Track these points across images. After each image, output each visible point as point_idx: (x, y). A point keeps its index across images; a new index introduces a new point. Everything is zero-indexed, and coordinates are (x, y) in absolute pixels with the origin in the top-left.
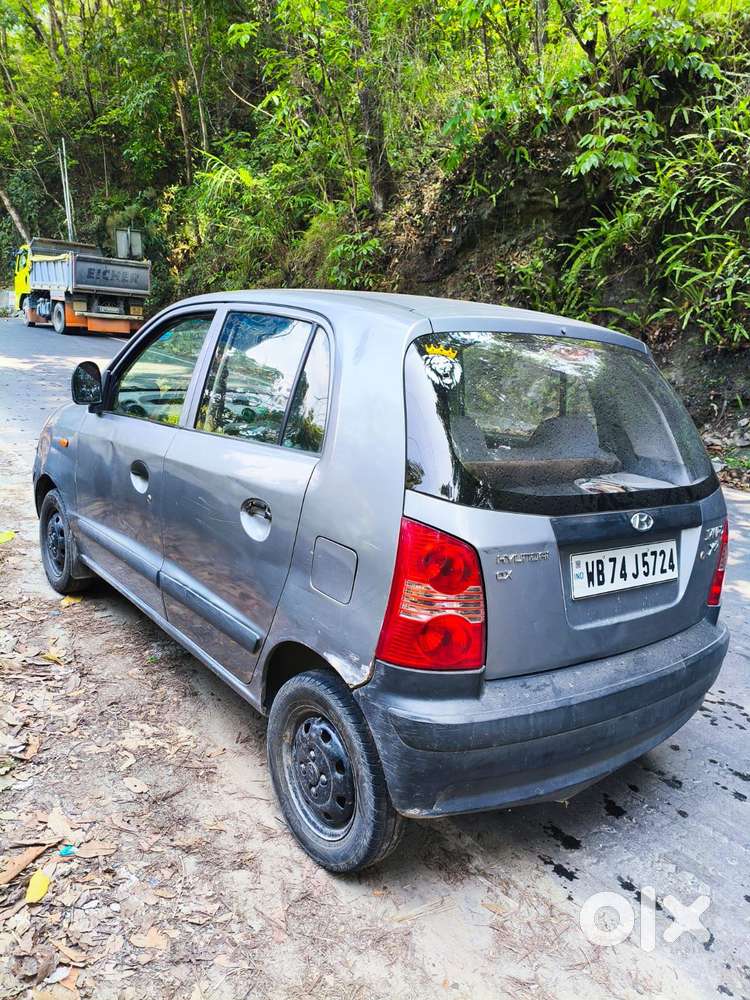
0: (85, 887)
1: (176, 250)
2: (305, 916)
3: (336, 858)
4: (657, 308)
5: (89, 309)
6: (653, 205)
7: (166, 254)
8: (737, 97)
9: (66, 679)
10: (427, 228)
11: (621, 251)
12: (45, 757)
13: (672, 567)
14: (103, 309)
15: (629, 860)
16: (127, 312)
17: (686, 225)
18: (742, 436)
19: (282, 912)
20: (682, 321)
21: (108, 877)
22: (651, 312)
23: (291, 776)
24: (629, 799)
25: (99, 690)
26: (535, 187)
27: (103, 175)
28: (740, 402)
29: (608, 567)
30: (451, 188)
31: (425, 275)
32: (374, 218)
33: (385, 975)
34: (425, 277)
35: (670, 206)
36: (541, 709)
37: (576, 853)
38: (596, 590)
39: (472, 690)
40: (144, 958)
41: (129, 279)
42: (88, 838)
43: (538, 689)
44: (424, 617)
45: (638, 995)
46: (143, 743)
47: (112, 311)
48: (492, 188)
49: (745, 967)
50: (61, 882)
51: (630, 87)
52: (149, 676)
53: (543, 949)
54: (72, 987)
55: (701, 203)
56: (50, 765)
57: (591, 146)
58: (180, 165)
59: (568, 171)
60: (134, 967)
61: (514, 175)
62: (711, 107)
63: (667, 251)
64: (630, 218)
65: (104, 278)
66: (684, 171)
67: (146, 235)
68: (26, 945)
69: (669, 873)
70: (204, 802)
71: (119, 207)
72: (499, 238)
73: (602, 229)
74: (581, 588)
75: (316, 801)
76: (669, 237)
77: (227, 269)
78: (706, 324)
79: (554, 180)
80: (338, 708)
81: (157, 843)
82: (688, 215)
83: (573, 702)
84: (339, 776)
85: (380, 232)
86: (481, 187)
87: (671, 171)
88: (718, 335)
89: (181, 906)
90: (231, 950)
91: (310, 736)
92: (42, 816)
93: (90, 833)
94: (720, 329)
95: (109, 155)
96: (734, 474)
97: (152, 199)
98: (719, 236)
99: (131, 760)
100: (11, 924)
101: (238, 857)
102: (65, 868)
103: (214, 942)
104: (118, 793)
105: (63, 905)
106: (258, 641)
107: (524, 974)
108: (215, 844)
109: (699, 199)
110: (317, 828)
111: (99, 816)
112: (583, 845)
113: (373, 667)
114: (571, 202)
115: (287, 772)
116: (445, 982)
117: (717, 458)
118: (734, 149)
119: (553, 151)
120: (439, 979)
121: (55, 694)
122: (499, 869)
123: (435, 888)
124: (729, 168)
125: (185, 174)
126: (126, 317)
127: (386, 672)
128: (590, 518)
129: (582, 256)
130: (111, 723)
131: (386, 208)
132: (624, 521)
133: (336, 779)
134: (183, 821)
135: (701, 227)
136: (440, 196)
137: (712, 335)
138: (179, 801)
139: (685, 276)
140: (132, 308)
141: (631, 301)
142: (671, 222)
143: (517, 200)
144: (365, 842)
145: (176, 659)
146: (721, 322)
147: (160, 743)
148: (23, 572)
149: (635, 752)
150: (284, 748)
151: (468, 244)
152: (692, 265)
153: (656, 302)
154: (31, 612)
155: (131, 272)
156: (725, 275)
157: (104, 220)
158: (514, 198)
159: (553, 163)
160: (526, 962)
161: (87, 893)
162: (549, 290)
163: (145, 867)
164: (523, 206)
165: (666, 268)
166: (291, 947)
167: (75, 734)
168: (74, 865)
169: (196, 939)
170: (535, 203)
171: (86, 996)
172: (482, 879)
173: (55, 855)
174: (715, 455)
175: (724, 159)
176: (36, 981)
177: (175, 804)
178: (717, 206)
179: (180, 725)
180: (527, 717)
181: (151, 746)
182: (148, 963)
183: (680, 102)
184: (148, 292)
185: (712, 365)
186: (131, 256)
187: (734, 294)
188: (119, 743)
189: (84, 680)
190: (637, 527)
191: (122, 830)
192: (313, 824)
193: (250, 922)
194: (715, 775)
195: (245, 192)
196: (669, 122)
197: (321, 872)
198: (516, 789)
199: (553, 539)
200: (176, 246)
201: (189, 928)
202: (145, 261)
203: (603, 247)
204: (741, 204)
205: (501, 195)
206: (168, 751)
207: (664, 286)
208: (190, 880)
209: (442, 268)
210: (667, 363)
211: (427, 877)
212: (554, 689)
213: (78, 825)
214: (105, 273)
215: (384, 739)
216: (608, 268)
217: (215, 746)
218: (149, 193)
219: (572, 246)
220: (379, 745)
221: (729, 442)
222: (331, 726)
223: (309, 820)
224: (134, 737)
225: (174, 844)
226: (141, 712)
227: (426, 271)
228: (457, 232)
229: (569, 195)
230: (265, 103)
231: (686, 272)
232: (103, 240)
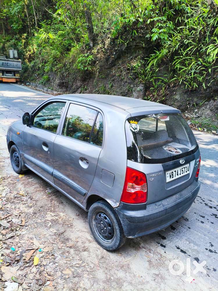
0: (48, 260)
1: (27, 54)
2: (103, 262)
3: (109, 247)
4: (173, 78)
5: (3, 75)
6: (172, 47)
7: (24, 56)
8: (194, 15)
9: (27, 201)
10: (107, 53)
11: (162, 60)
12: (28, 224)
13: (188, 170)
14: (7, 75)
15: (178, 241)
16: (15, 76)
17: (180, 53)
18: (196, 114)
19: (97, 262)
20: (180, 82)
21: (53, 257)
22: (171, 79)
23: (95, 227)
24: (176, 225)
25: (37, 203)
26: (138, 41)
27: (2, 30)
28: (195, 105)
29: (174, 173)
30: (113, 40)
31: (106, 66)
32: (90, 49)
33: (125, 275)
34: (106, 67)
35: (176, 48)
36: (160, 211)
37: (165, 240)
38: (172, 179)
39: (144, 208)
40: (67, 277)
41: (15, 65)
42: (45, 246)
43: (159, 205)
44: (133, 191)
45: (183, 275)
46: (52, 218)
47: (10, 76)
48: (125, 41)
49: (207, 267)
50: (41, 259)
51: (165, 13)
52: (49, 198)
53: (160, 266)
54: (51, 286)
55: (184, 47)
56: (29, 226)
57: (155, 32)
58: (26, 27)
59: (147, 36)
60: (65, 279)
61: (131, 37)
62: (187, 18)
63: (175, 61)
64: (165, 51)
65: (7, 65)
66: (180, 37)
67: (18, 50)
68: (38, 276)
69: (187, 244)
70: (72, 234)
71: (8, 41)
72: (127, 56)
73: (157, 54)
74: (168, 180)
75: (103, 234)
76: (176, 57)
77: (45, 63)
78: (186, 83)
79: (143, 39)
80: (109, 212)
81: (63, 246)
82: (181, 51)
83: (167, 208)
84: (110, 228)
85: (93, 53)
86: (122, 40)
87: (176, 37)
88: (189, 86)
89: (73, 263)
90: (87, 273)
91: (101, 218)
92: (31, 241)
93: (45, 245)
94: (190, 84)
95: (4, 23)
96: (194, 125)
97: (19, 38)
98: (190, 57)
99: (50, 223)
100: (32, 271)
101: (84, 248)
102: (41, 255)
103: (83, 271)
104: (49, 233)
105: (44, 265)
106: (85, 194)
107: (157, 273)
108: (77, 245)
109: (184, 46)
110: (103, 240)
111: (46, 240)
112: (166, 238)
113: (120, 203)
114: (148, 45)
115: (94, 226)
116: (139, 276)
117: (189, 121)
118: (194, 32)
119: (142, 30)
120: (138, 275)
121: (25, 205)
122: (147, 246)
123: (133, 252)
124: (193, 38)
125: (28, 30)
126: (15, 77)
127: (123, 205)
128: (171, 163)
129: (151, 62)
130: (42, 213)
131: (94, 46)
132: (178, 162)
133: (109, 229)
134: (68, 239)
135: (185, 54)
136: (110, 43)
137: (188, 86)
138: (65, 234)
139: (180, 69)
140: (16, 74)
141: (165, 75)
142: (176, 53)
143: (133, 45)
144: (117, 244)
145: (55, 193)
146: (190, 82)
147: (57, 218)
148: (5, 167)
149: (180, 216)
150: (93, 220)
151: (119, 58)
152: (182, 65)
153: (172, 76)
154: (11, 180)
155: (15, 63)
156: (191, 69)
157: (4, 45)
158: (132, 44)
159: (143, 34)
160: (157, 269)
161: (49, 261)
162: (142, 72)
163: (61, 253)
164: (134, 46)
165: (175, 66)
166: (101, 271)
167: (34, 217)
168: (43, 254)
169: (78, 271)
170: (138, 45)
171: (55, 288)
172: (144, 249)
173: (38, 251)
174: (189, 120)
175: (191, 35)
176: (42, 285)
177: (65, 235)
178: (189, 48)
179: (60, 212)
180: (157, 213)
181: (54, 219)
182: (68, 278)
183: (178, 16)
184: (21, 69)
185: (188, 94)
186: (14, 58)
187: (194, 75)
188: (46, 219)
189: (32, 201)
190: (181, 163)
191: (53, 243)
192: (102, 239)
193: (90, 265)
194: (196, 217)
195: (51, 39)
196: (175, 22)
197: (105, 251)
198: (154, 229)
199: (163, 170)
200: (27, 53)
201: (76, 268)
202: (19, 60)
203: (158, 60)
204: (196, 48)
205: (128, 43)
206: (59, 220)
207: (174, 71)
208: (73, 255)
209: (111, 65)
210: (175, 94)
211: (130, 250)
212: (163, 205)
213: (42, 243)
214: (7, 64)
215: (123, 220)
216: (159, 65)
217: (71, 218)
218: (17, 36)
219: (149, 59)
220: (122, 222)
221: (192, 116)
222: (107, 215)
223: (101, 238)
224: (49, 216)
225: (67, 246)
226: (49, 209)
227: (107, 65)
228: (115, 54)
229: (147, 43)
230: (56, 13)
231: (180, 68)
232: (4, 51)
